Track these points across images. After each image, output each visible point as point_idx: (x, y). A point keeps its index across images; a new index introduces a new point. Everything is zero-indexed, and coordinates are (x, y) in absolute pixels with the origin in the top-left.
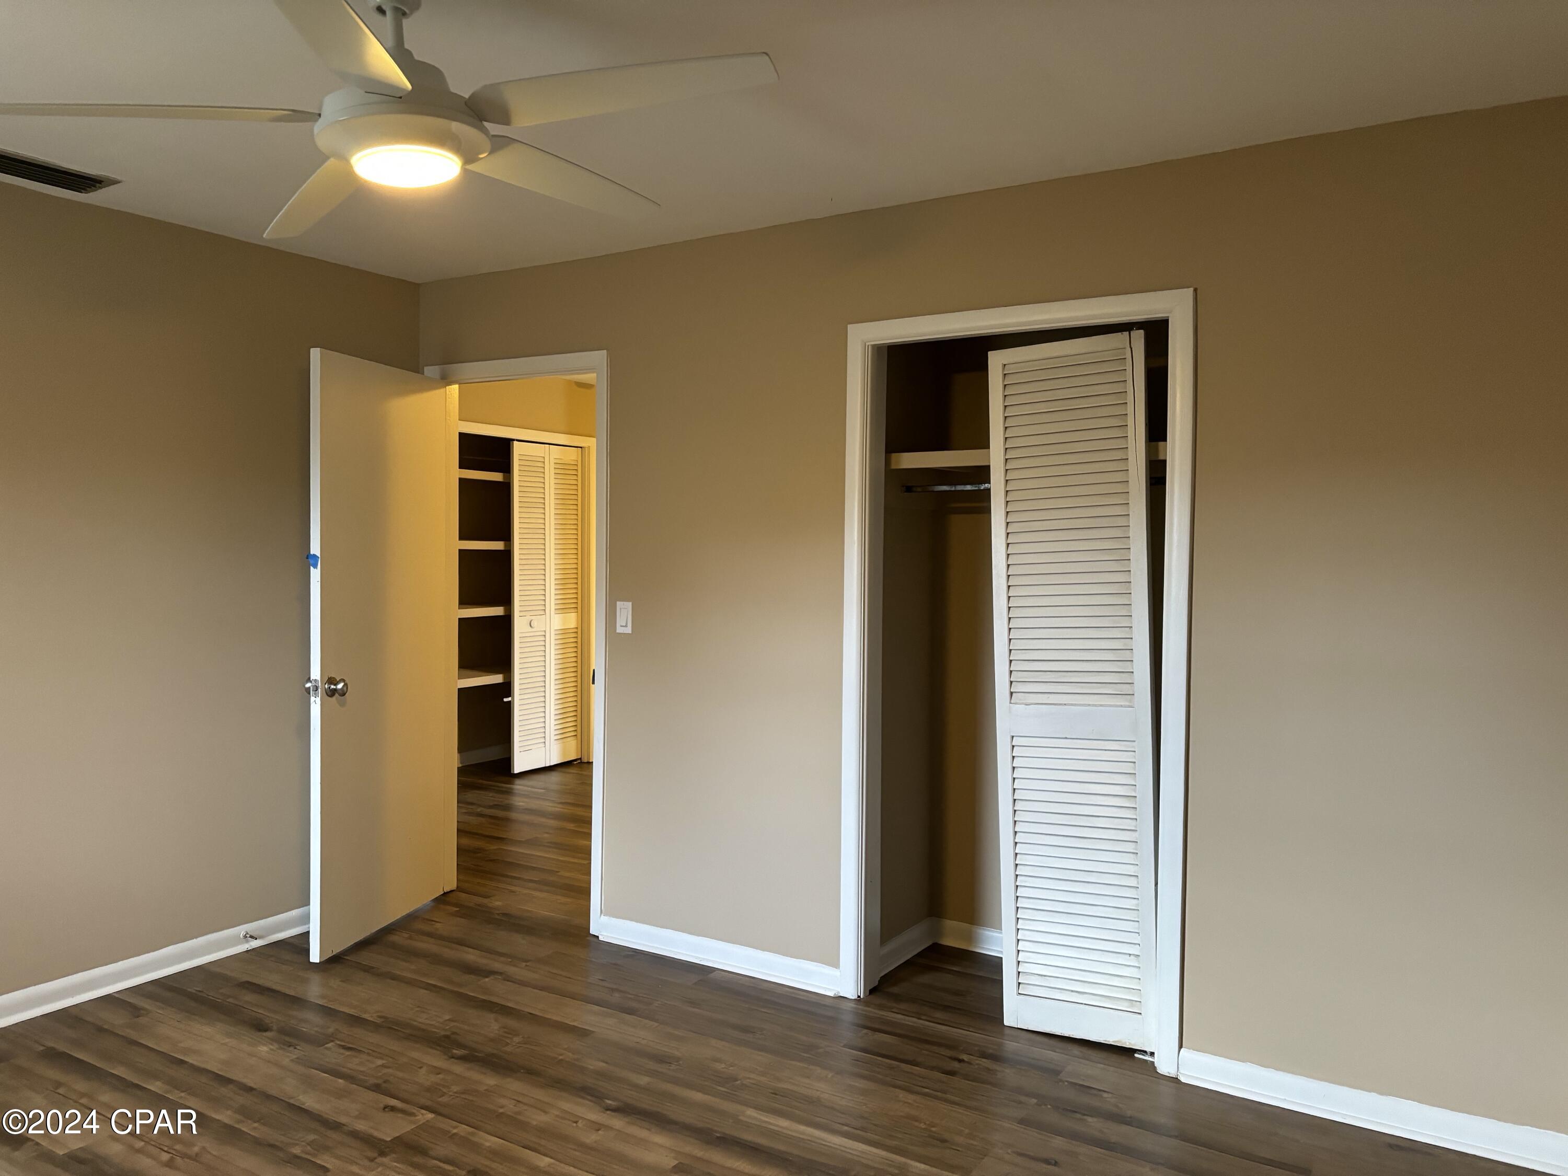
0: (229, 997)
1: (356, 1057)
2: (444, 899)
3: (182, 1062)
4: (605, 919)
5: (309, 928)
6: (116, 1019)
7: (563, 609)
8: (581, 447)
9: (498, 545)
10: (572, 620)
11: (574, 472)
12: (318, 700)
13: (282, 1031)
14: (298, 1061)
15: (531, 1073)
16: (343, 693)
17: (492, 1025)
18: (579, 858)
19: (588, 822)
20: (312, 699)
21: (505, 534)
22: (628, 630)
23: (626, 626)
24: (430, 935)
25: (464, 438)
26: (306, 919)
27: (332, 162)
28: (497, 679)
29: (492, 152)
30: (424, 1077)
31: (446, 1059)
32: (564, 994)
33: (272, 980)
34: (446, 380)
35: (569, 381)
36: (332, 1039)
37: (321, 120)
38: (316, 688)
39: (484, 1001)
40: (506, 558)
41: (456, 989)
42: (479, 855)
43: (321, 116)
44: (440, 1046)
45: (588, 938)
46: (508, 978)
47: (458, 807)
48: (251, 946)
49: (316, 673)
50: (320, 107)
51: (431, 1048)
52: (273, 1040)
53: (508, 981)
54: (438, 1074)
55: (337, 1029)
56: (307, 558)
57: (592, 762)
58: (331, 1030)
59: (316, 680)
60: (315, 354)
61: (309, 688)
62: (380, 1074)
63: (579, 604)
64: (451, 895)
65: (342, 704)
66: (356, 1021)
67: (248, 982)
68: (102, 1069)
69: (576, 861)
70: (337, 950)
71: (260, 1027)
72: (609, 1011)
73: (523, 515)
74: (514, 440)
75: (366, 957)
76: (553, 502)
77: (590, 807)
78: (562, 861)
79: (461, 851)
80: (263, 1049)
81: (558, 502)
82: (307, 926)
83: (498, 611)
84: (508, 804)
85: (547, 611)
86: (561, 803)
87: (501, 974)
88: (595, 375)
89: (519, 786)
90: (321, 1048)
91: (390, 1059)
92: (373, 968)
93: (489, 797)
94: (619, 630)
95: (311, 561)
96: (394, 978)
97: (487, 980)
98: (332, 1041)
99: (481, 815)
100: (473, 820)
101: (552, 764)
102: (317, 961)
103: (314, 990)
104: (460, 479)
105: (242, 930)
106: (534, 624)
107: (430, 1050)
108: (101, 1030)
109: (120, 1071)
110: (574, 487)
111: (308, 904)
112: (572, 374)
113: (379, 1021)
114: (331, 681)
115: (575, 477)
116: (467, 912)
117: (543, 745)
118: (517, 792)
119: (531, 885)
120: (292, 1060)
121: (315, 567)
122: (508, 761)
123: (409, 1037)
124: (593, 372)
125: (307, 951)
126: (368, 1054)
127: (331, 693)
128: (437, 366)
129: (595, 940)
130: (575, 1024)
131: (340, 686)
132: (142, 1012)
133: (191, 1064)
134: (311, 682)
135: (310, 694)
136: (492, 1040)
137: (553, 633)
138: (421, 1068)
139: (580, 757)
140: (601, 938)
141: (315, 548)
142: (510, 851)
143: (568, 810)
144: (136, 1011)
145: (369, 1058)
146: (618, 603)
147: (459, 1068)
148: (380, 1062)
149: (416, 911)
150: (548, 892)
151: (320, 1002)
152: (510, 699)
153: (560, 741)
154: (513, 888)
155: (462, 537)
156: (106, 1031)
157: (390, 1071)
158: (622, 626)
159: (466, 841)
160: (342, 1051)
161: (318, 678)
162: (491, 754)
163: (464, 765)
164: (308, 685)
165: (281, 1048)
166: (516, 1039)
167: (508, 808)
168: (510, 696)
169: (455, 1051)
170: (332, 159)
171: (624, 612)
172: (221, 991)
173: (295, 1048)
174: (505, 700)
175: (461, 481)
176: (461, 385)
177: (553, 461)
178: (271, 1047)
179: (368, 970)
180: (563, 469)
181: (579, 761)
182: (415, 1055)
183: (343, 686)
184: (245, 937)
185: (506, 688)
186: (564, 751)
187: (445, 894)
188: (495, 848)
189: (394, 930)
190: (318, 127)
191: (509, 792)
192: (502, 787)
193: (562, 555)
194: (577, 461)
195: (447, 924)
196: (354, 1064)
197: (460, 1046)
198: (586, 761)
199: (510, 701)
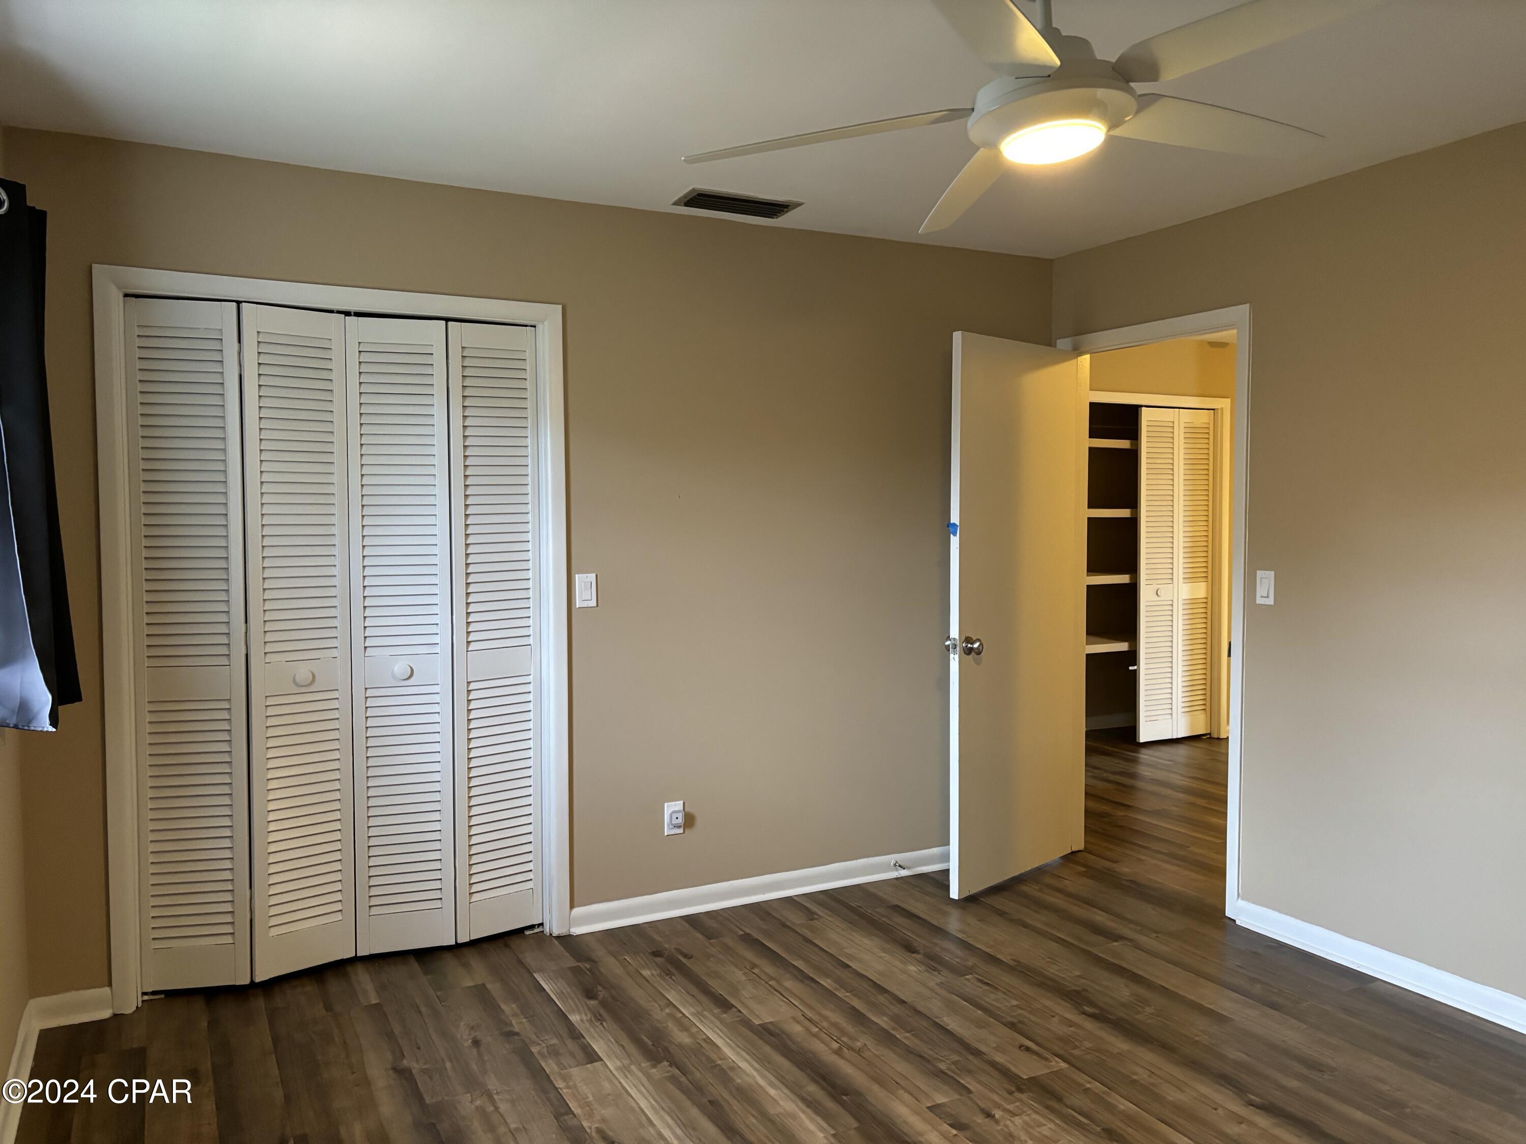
0: (883, 916)
1: (993, 993)
2: (1071, 857)
3: (848, 966)
4: (1242, 903)
5: (949, 866)
6: (795, 918)
7: (1191, 578)
8: (1214, 409)
9: (1125, 513)
10: (1201, 590)
11: (1206, 436)
12: (957, 657)
13: (927, 955)
14: (941, 985)
15: (1164, 1047)
16: (979, 652)
17: (1122, 991)
18: (1211, 836)
19: (1224, 801)
20: (952, 656)
21: (1133, 502)
22: (1270, 601)
23: (1268, 597)
24: (1059, 890)
25: (1095, 408)
26: (946, 858)
27: (982, 152)
28: (1123, 647)
29: (1138, 112)
30: (1055, 1025)
31: (1078, 1014)
32: (1199, 974)
33: (918, 907)
34: (1077, 351)
35: (1201, 342)
36: (970, 971)
37: (974, 114)
38: (955, 646)
39: (1114, 964)
40: (1132, 524)
41: (1085, 947)
42: (1106, 819)
43: (975, 110)
44: (1071, 999)
45: (1223, 920)
46: (1138, 946)
47: (1086, 770)
48: (900, 874)
49: (954, 632)
50: (974, 103)
51: (1063, 999)
52: (921, 963)
53: (1137, 948)
54: (1071, 1026)
55: (975, 964)
56: (948, 527)
57: (1228, 738)
58: (970, 964)
59: (954, 639)
60: (957, 336)
61: (949, 645)
62: (1015, 1014)
63: (1211, 575)
64: (1079, 855)
65: (978, 663)
66: (993, 960)
67: (897, 906)
68: (786, 960)
69: (1207, 838)
70: (974, 891)
71: (909, 948)
72: (1251, 1001)
73: (1151, 482)
74: (1142, 406)
75: (998, 901)
76: (1182, 467)
77: (1225, 786)
78: (1193, 837)
79: (1088, 813)
80: (912, 968)
81: (1187, 467)
82: (947, 864)
83: (1124, 579)
84: (1135, 773)
85: (1175, 580)
86: (1191, 777)
87: (1130, 940)
88: (1235, 331)
89: (1145, 755)
90: (962, 978)
91: (1024, 1002)
92: (1007, 913)
93: (1116, 764)
94: (1259, 601)
95: (951, 529)
96: (1026, 926)
97: (1116, 944)
98: (971, 974)
99: (1109, 781)
100: (1100, 785)
101: (1179, 736)
102: (956, 898)
103: (954, 923)
104: (1090, 449)
105: (892, 858)
106: (1161, 592)
107: (1063, 1002)
108: (784, 925)
109: (799, 963)
110: (1206, 451)
111: (948, 844)
112: (1204, 334)
113: (1012, 963)
114: (968, 640)
115: (1206, 441)
116: (1094, 874)
117: (1169, 717)
118: (1141, 760)
119: (1159, 856)
120: (937, 984)
121: (955, 534)
122: (1132, 730)
123: (1041, 985)
124: (1234, 328)
125: (947, 888)
126: (1004, 993)
127: (968, 651)
128: (1070, 338)
129: (1231, 923)
130: (1212, 1007)
131: (976, 645)
132: (816, 916)
133: (855, 970)
134: (950, 640)
135: (949, 651)
136: (1123, 1005)
137: (1181, 602)
138: (1053, 1017)
139: (1209, 732)
140: (1238, 922)
141: (955, 518)
142: (1139, 819)
143: (1195, 785)
144: (811, 915)
145: (1005, 996)
146: (1258, 572)
147: (1090, 1025)
148: (1015, 1003)
149: (1046, 865)
150: (1177, 865)
151: (960, 936)
152: (1135, 667)
153: (1188, 714)
154: (1143, 857)
155: (1091, 505)
156: (788, 927)
157: (1023, 1012)
158: (1262, 597)
159: (1093, 805)
160: (979, 984)
161: (957, 637)
162: (1116, 721)
163: (1090, 729)
164: (948, 643)
165: (928, 971)
166: (1148, 1010)
167: (1133, 776)
168: (1136, 665)
169: (1086, 1008)
170: (982, 149)
171: (1266, 583)
172: (877, 910)
173: (940, 974)
174: (1131, 668)
175: (1091, 450)
176: (1093, 355)
177: (1182, 426)
178: (920, 969)
179: (1001, 914)
180: (1193, 432)
181: (1208, 736)
182: (1048, 1003)
183: (979, 645)
184: (895, 865)
185: (1132, 656)
186: (1192, 725)
187: (1073, 853)
188: (1122, 814)
189: (1025, 880)
190: (972, 119)
191: (1135, 761)
192: (1127, 755)
193: (1191, 522)
194: (1209, 423)
195: (1075, 883)
196: (991, 998)
197: (1092, 1004)
198: (1216, 737)
199: (1136, 670)
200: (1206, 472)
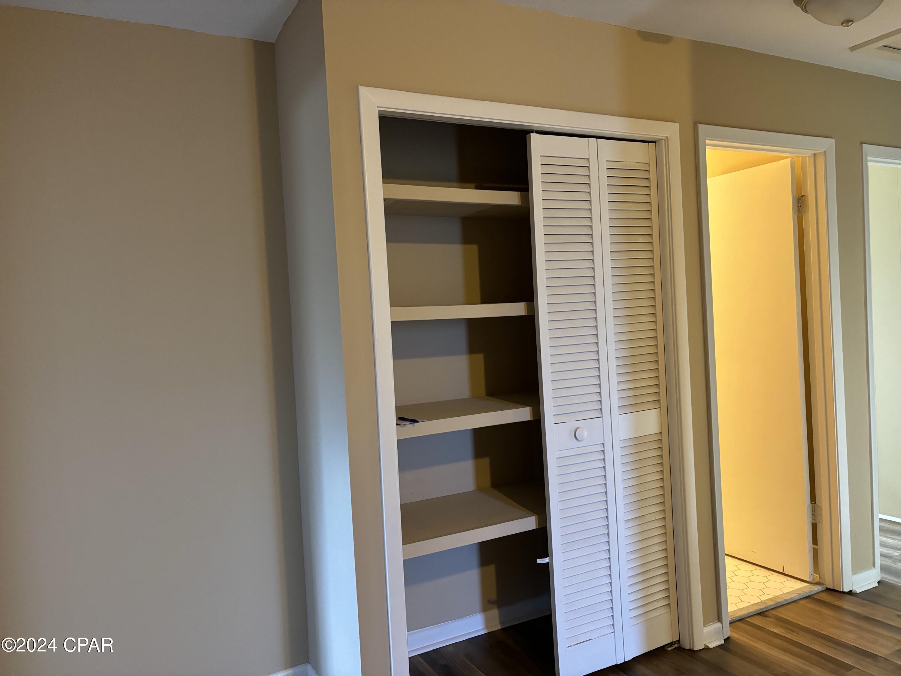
7: (632, 406)
8: (655, 140)
10: (649, 422)
11: (645, 183)
28: (523, 525)
73: (554, 256)
74: (532, 131)
76: (607, 232)
81: (616, 231)
85: (606, 410)
101: (628, 657)
106: (584, 433)
110: (645, 207)
115: (645, 191)
117: (609, 628)
137: (617, 445)
139: (676, 641)
152: (547, 560)
153: (642, 619)
168: (548, 557)
174: (539, 561)
177: (604, 165)
180: (622, 178)
181: (676, 648)
185: (542, 540)
186: (648, 635)
194: (649, 163)
199: (548, 564)
200: (648, 239)
